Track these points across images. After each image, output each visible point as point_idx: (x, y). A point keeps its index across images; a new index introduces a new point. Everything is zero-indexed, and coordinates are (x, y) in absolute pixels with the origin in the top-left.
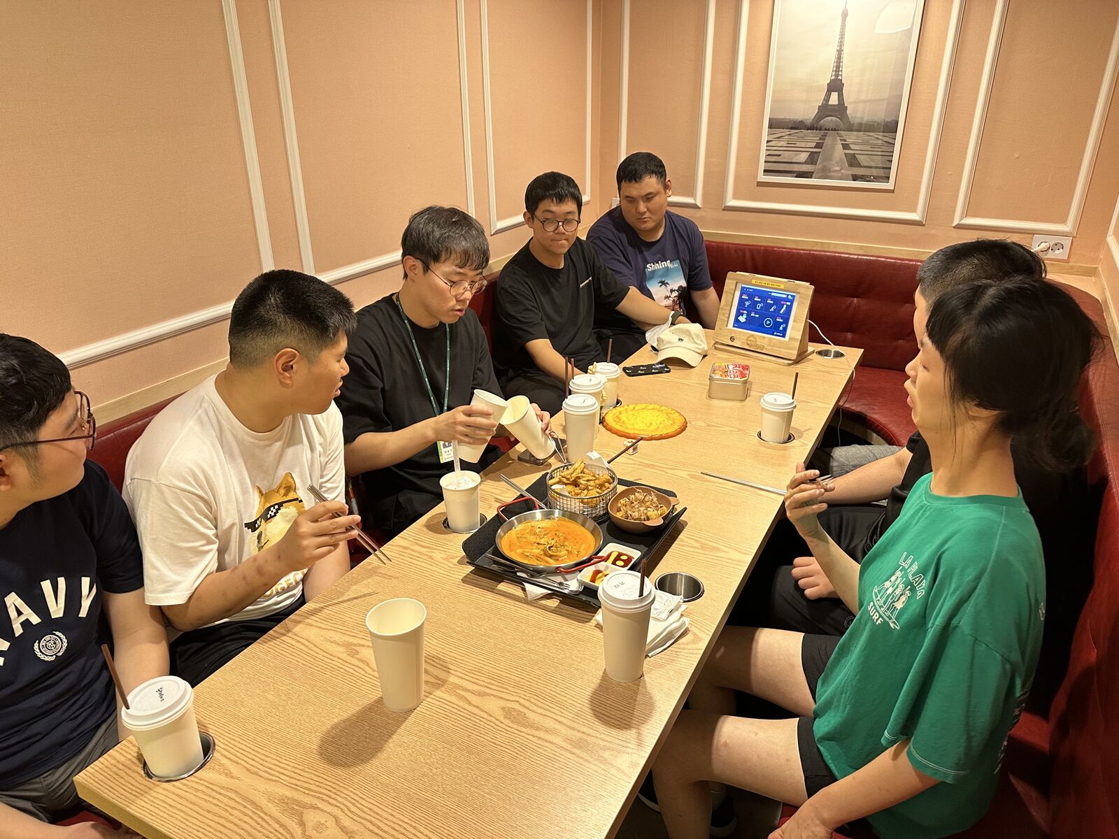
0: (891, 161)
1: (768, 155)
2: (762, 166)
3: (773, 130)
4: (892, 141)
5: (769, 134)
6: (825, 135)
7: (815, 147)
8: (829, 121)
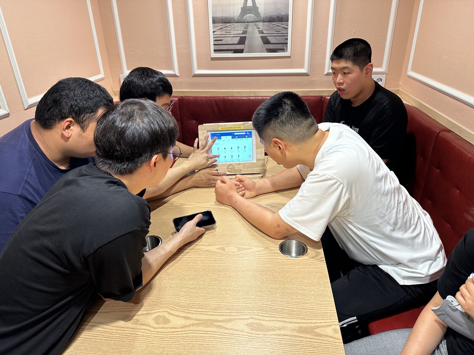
0: (287, 39)
1: (215, 40)
2: (212, 48)
3: (216, 25)
4: (286, 27)
5: (214, 27)
6: (247, 26)
7: (242, 34)
8: (249, 16)
